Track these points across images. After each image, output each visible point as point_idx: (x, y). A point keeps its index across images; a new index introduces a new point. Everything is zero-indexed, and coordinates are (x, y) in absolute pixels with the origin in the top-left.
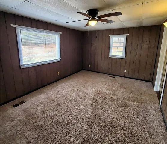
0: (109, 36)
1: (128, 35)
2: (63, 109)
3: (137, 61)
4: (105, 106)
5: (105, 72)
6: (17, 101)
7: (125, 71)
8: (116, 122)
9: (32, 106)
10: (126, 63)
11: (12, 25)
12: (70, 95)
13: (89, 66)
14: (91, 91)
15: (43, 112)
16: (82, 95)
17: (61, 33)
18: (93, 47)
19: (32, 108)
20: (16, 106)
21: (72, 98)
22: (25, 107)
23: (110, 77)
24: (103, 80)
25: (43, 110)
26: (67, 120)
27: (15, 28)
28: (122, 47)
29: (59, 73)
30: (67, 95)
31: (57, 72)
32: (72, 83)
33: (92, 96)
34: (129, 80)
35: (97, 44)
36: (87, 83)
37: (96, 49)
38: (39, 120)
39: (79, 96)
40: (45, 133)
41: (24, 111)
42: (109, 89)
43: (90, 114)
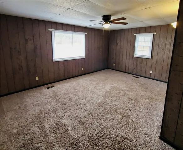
0: (135, 34)
1: (155, 33)
2: (80, 95)
3: (164, 61)
4: (115, 98)
5: (129, 72)
6: (49, 85)
7: (151, 72)
8: (119, 109)
9: (59, 90)
10: (152, 63)
11: (49, 30)
12: (88, 87)
13: (114, 65)
14: (108, 86)
15: (66, 94)
16: (99, 88)
17: (86, 33)
18: (118, 46)
19: (58, 91)
20: (48, 88)
21: (90, 89)
22: (54, 90)
23: (134, 77)
24: (125, 79)
25: (66, 93)
26: (81, 101)
27: (51, 31)
28: (148, 46)
29: (83, 68)
30: (86, 87)
31: (81, 67)
32: (94, 79)
33: (108, 90)
34: (154, 82)
35: (122, 43)
36: (107, 79)
37: (121, 48)
38: (62, 98)
39: (96, 89)
40: (64, 106)
41: (53, 92)
42: (127, 87)
43: (100, 101)
